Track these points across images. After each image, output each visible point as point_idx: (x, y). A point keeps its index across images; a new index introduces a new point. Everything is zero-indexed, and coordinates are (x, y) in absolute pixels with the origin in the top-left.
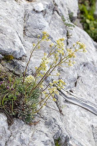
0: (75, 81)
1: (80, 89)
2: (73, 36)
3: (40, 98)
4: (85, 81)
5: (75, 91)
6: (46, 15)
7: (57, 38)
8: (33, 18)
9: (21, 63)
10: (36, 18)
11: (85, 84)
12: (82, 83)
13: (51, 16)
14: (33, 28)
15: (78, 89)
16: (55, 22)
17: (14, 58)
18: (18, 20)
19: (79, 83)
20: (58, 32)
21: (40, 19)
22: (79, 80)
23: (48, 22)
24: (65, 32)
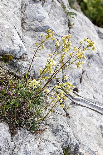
0: (80, 76)
1: (86, 85)
2: (75, 25)
3: (44, 102)
4: (90, 76)
5: (80, 88)
6: (45, 3)
7: (59, 30)
8: (31, 8)
9: (21, 63)
10: (34, 8)
11: (91, 79)
12: (88, 78)
13: (51, 5)
14: (32, 21)
15: (84, 85)
16: (55, 11)
17: (13, 58)
18: (15, 13)
19: (84, 78)
20: (59, 23)
21: (39, 10)
22: (84, 75)
23: (47, 11)
24: (66, 21)
